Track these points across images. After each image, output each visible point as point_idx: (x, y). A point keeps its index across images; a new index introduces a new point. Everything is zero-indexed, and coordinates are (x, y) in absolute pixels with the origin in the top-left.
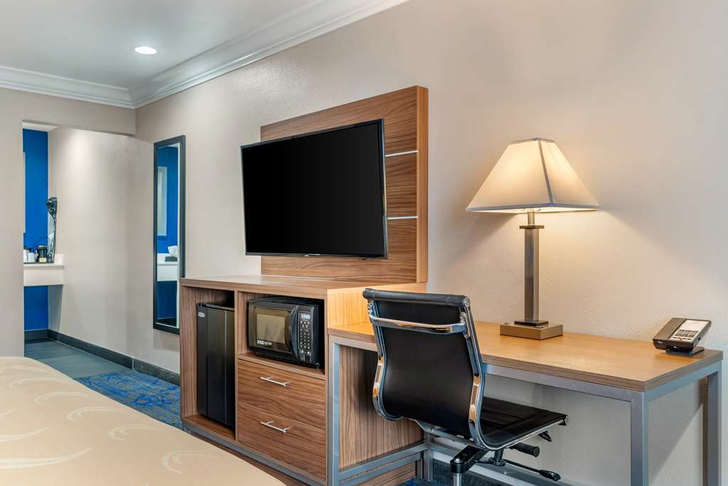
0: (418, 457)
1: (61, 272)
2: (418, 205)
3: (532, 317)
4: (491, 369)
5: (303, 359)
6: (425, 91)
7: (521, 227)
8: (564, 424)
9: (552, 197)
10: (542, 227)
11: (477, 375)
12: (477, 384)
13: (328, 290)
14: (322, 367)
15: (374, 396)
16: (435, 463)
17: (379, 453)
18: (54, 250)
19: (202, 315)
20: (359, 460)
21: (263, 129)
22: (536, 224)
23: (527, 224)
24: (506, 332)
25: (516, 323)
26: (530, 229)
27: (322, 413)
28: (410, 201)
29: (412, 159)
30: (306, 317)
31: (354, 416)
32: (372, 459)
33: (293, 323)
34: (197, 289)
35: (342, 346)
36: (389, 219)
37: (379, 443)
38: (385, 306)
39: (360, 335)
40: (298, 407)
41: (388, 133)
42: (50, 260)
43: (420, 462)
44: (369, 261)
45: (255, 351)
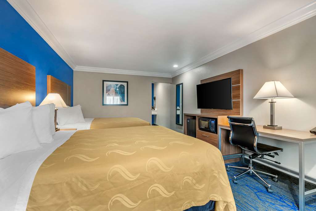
0: (241, 157)
1: (156, 112)
2: (240, 97)
3: (273, 124)
4: (259, 135)
5: (212, 131)
6: (242, 70)
7: (269, 102)
8: (282, 151)
9: (278, 95)
10: (276, 102)
11: (256, 136)
12: (256, 138)
13: (218, 116)
14: (217, 133)
15: (230, 140)
16: (245, 158)
17: (230, 154)
18: (155, 107)
19: (188, 121)
20: (226, 154)
21: (201, 81)
22: (274, 101)
23: (271, 101)
24: (265, 127)
25: (268, 125)
26: (272, 103)
27: (217, 143)
28: (238, 96)
29: (239, 87)
30: (213, 122)
31: (224, 145)
32: (229, 155)
33: (210, 124)
34: (187, 115)
35: (221, 129)
36: (233, 100)
37: (230, 151)
38: (232, 120)
39: (226, 126)
40: (211, 141)
41: (232, 80)
42: (154, 109)
43: (241, 158)
44: (227, 110)
45: (201, 129)
